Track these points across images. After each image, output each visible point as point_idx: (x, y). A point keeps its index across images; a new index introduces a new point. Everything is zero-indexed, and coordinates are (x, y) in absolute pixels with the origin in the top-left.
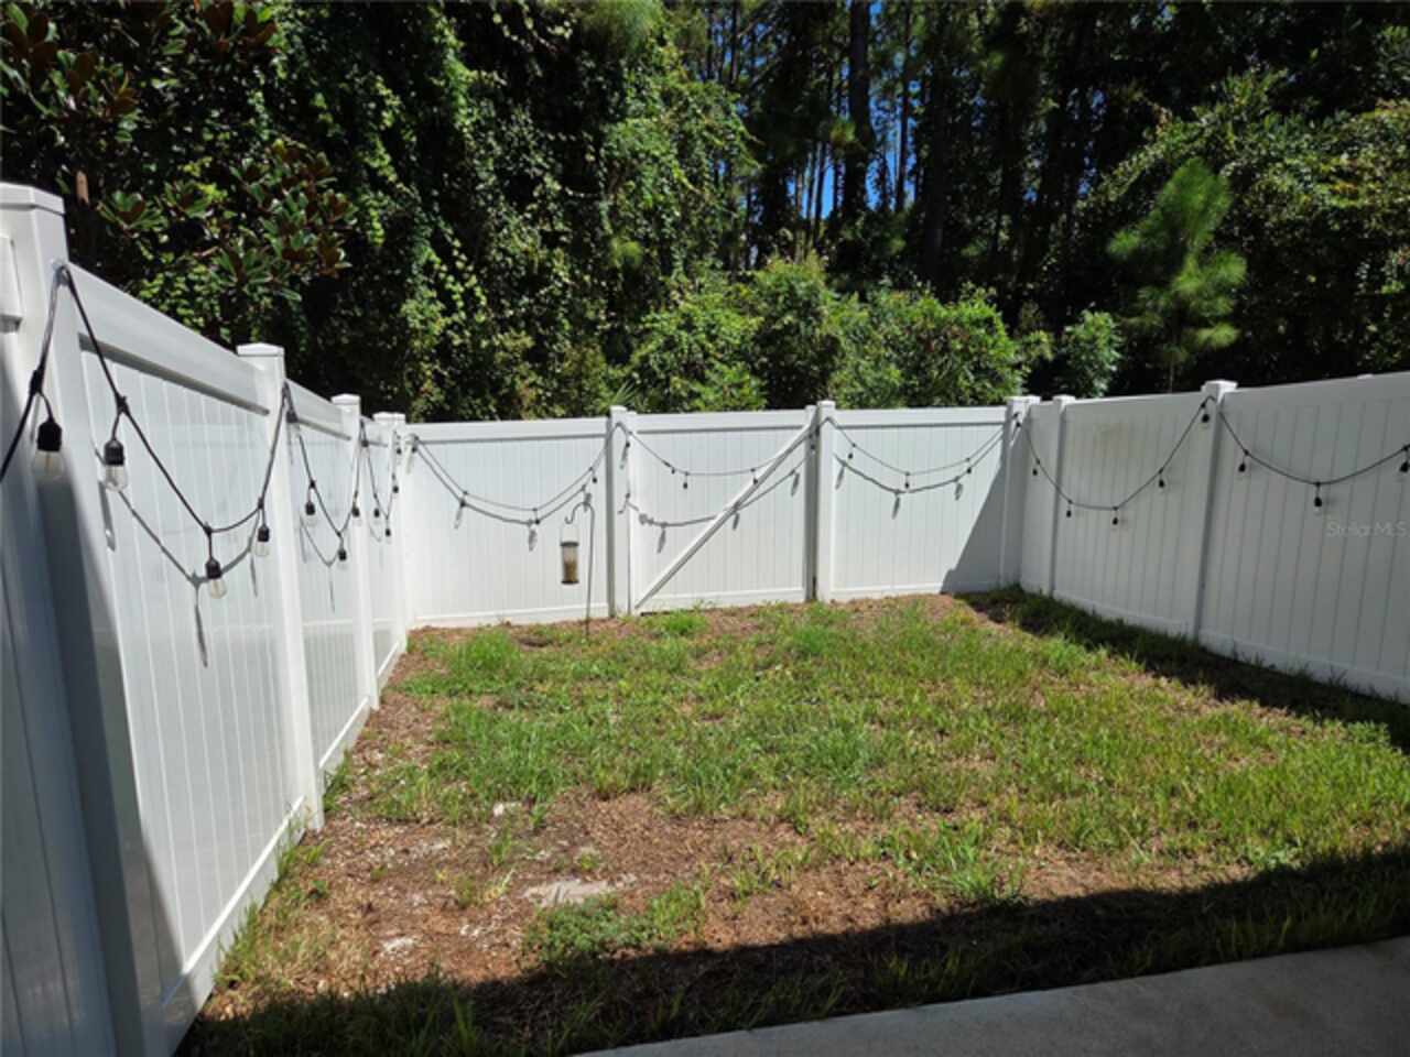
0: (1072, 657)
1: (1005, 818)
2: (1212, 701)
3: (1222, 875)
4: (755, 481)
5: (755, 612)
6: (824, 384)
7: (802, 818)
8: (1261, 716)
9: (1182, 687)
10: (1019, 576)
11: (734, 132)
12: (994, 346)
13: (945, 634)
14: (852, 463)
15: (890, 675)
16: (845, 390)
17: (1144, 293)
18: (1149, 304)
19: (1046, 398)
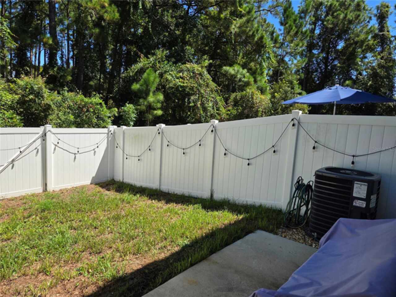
0: (131, 199)
1: (118, 250)
2: (165, 204)
3: (173, 251)
4: (21, 152)
5: (22, 198)
6: (46, 119)
7: (48, 269)
8: (176, 206)
9: (158, 202)
10: (114, 176)
11: (5, 31)
12: (102, 111)
13: (93, 197)
14: (59, 145)
15: (76, 213)
16: (54, 121)
17: (141, 100)
18: (142, 103)
19: (119, 126)
